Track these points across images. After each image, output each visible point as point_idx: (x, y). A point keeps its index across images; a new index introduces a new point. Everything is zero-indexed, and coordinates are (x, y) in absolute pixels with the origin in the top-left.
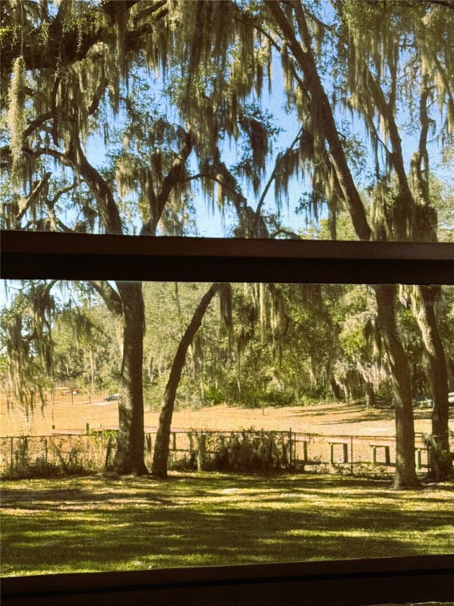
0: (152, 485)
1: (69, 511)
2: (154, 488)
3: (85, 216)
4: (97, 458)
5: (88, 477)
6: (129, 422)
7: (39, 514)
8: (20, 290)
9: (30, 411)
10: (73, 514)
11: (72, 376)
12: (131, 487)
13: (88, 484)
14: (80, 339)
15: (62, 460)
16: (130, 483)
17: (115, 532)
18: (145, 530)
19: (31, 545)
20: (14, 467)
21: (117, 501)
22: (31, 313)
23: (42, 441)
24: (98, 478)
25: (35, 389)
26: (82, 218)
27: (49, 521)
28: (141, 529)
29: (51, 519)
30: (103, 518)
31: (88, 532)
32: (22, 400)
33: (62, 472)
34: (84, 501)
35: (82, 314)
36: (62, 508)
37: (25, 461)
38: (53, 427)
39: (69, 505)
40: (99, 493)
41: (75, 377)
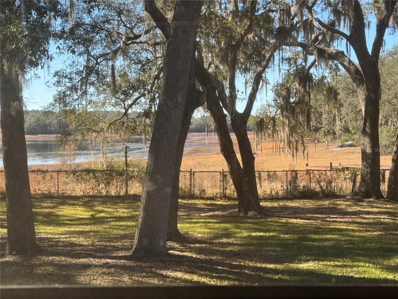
0: (388, 206)
1: (333, 221)
2: (390, 208)
3: (334, 16)
4: (345, 186)
5: (340, 199)
6: (370, 161)
7: (314, 223)
8: (288, 70)
9: (295, 154)
10: (338, 224)
11: (314, 130)
12: (373, 207)
13: (342, 204)
14: (329, 104)
15: (321, 187)
16: (371, 204)
17: (373, 237)
18: (394, 237)
19: (316, 244)
20: (288, 191)
21: (367, 216)
22: (297, 86)
23: (307, 174)
24: (348, 200)
25: (299, 139)
26: (332, 17)
27: (322, 228)
28: (391, 236)
29: (323, 227)
30: (360, 227)
31: (353, 236)
32: (290, 146)
33: (321, 195)
34: (342, 216)
35: (331, 86)
36: (328, 219)
37: (296, 187)
38: (307, 165)
39: (333, 218)
40: (351, 210)
41: (316, 132)
